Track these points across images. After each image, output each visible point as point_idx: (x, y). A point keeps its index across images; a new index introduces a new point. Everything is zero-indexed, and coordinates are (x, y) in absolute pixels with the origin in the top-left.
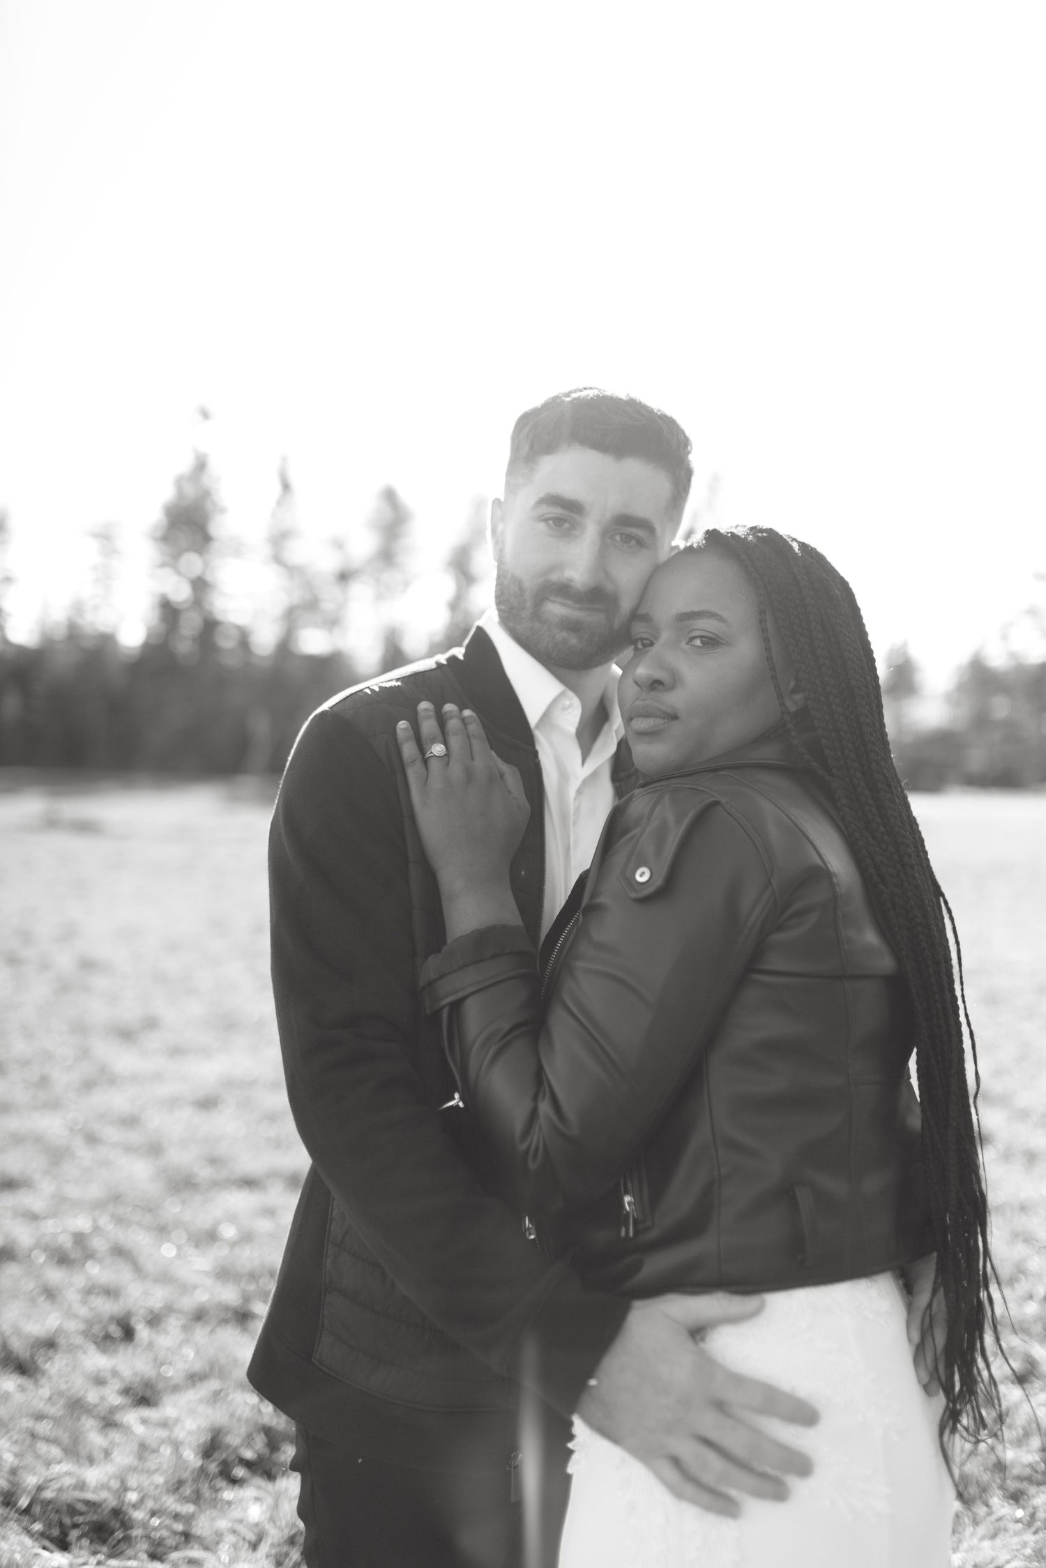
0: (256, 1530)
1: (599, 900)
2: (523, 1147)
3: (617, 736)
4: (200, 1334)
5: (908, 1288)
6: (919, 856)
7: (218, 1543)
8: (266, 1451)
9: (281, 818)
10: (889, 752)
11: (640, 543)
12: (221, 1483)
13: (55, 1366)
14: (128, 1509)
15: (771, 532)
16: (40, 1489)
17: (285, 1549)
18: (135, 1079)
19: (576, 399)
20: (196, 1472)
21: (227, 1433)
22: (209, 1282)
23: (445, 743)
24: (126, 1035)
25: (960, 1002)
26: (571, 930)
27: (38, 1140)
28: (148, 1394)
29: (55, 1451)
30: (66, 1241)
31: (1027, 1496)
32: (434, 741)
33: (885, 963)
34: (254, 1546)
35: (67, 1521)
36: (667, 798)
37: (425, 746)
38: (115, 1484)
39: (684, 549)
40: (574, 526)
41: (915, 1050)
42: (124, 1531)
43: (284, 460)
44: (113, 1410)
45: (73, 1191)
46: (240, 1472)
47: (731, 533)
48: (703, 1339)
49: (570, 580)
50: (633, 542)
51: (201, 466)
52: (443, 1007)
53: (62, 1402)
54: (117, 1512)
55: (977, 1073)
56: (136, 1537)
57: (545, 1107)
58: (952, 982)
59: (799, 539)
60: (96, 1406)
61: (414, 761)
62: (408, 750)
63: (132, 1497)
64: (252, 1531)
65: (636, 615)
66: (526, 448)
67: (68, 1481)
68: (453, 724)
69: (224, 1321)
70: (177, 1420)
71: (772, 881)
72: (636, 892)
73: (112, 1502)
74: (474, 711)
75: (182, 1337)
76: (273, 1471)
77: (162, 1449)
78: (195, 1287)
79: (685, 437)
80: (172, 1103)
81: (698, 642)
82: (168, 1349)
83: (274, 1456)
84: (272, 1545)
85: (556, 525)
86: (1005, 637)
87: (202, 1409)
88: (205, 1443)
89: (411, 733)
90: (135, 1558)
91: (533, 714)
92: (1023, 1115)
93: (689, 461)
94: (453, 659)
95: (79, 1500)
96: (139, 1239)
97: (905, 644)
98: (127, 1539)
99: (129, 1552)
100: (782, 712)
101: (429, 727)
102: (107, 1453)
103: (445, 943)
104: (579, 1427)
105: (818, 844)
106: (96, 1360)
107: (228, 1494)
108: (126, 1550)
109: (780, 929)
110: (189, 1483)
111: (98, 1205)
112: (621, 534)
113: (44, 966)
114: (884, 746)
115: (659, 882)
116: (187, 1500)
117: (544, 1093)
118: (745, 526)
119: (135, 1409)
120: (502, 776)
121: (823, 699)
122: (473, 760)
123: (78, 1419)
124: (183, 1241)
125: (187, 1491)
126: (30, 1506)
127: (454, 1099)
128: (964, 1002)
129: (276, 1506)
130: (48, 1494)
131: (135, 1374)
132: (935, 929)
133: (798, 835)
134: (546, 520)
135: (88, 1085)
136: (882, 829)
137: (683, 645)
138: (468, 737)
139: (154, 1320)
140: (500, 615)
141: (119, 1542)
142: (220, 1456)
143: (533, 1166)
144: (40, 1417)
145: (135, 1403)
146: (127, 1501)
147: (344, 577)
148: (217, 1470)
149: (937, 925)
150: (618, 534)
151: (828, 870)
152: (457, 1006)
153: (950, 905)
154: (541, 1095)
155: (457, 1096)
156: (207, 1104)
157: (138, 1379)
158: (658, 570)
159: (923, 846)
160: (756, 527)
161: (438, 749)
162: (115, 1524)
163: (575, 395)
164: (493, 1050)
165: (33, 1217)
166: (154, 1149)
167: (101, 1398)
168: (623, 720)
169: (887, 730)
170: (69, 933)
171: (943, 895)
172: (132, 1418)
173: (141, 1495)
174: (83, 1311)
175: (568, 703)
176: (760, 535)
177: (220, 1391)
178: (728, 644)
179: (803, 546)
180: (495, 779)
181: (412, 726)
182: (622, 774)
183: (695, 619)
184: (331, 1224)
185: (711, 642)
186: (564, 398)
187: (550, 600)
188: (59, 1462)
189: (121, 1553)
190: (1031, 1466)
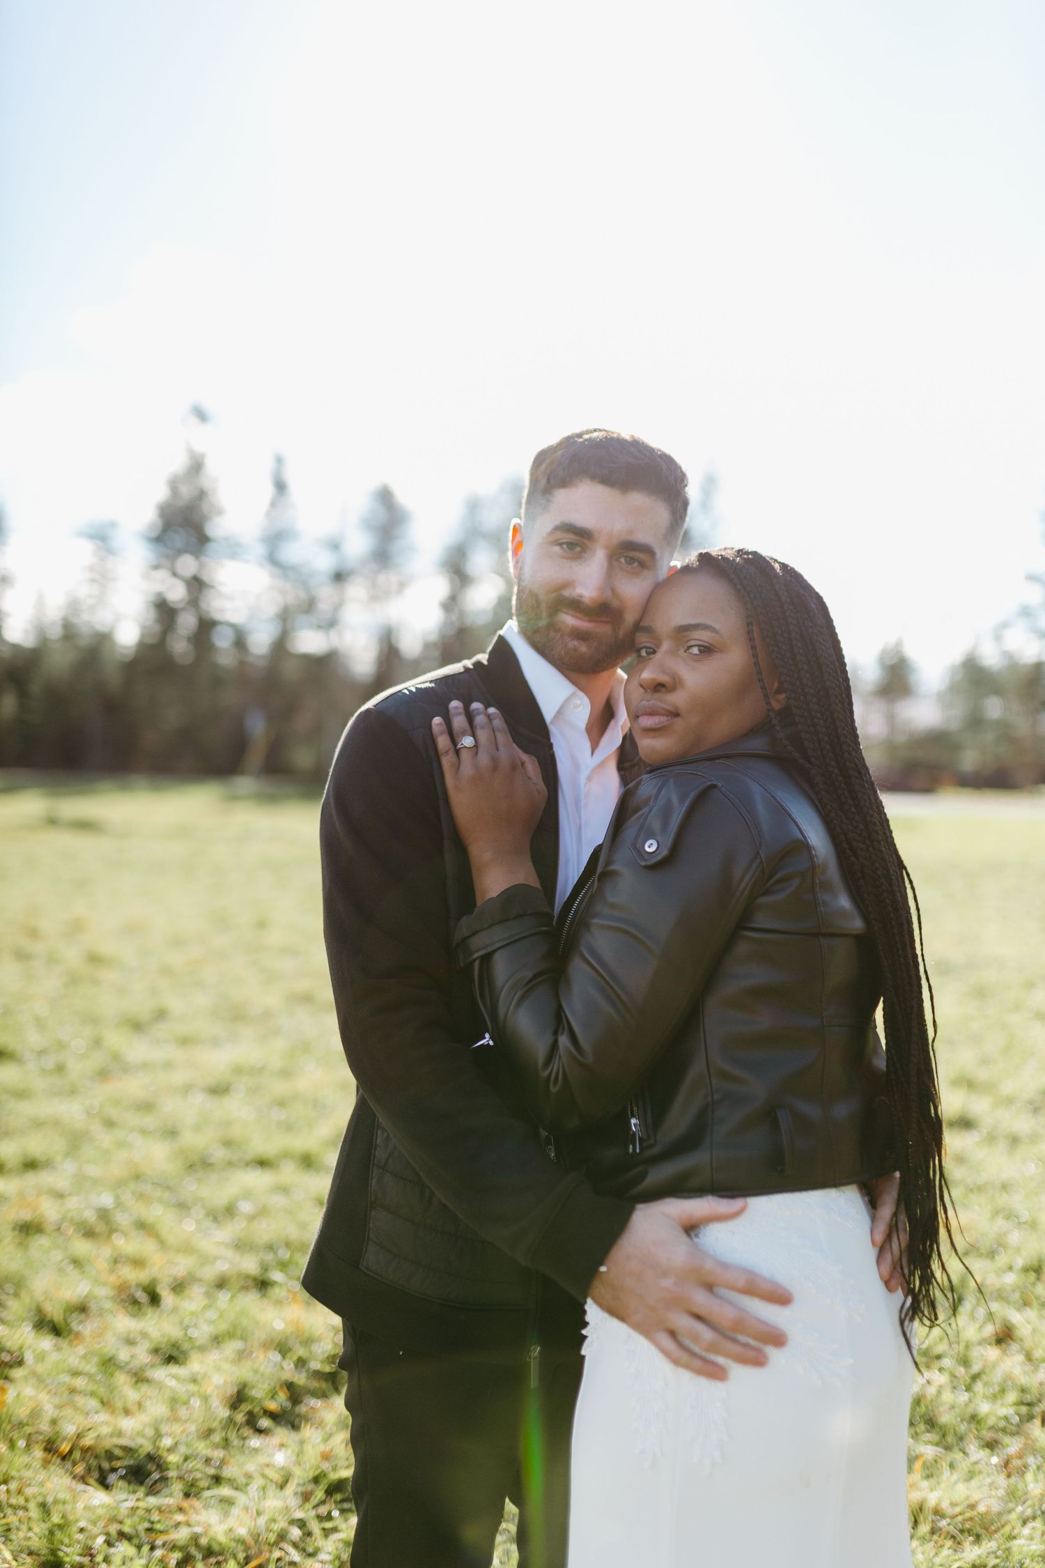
0: (282, 1473)
1: (613, 867)
2: (546, 1073)
3: (622, 731)
4: (223, 1297)
5: (873, 1203)
6: (885, 833)
7: (247, 1485)
8: (288, 1405)
9: (332, 800)
10: (859, 744)
11: (642, 565)
12: (247, 1431)
13: (86, 1328)
14: (163, 1453)
15: (755, 554)
16: (79, 1436)
17: (310, 1487)
18: (145, 1066)
19: (586, 440)
20: (224, 1422)
21: (253, 1387)
22: (229, 1253)
23: (474, 736)
24: (137, 1026)
25: (920, 959)
26: (587, 892)
27: (56, 1123)
28: (175, 1353)
29: (93, 1403)
30: (90, 1216)
31: (1002, 1445)
32: (464, 734)
33: (857, 924)
34: (282, 1486)
35: (106, 1465)
36: (672, 780)
37: (456, 739)
38: (150, 1432)
39: (681, 568)
40: (584, 549)
41: (882, 999)
42: (160, 1473)
43: (279, 460)
44: (142, 1369)
45: (93, 1171)
46: (265, 1423)
47: (721, 555)
48: (697, 1236)
49: (581, 596)
50: (636, 564)
51: (196, 466)
52: (475, 960)
53: (96, 1359)
54: (151, 1457)
55: (934, 1021)
56: (172, 1478)
57: (564, 1040)
58: (914, 941)
59: (779, 560)
60: (127, 1363)
61: (448, 751)
62: (443, 742)
63: (167, 1442)
64: (279, 1474)
65: (638, 627)
66: (543, 482)
67: (105, 1430)
68: (480, 719)
69: (245, 1288)
70: (205, 1375)
71: (760, 852)
72: (645, 860)
73: (147, 1447)
74: (497, 708)
75: (205, 1302)
76: (297, 1422)
77: (192, 1401)
78: (216, 1258)
79: (682, 472)
80: (187, 1089)
81: (695, 650)
82: (193, 1313)
83: (297, 1409)
84: (298, 1485)
85: (569, 549)
86: (998, 638)
87: (227, 1366)
88: (232, 1396)
89: (444, 728)
90: (171, 1495)
91: (548, 712)
92: (1009, 1101)
93: (685, 493)
94: (478, 664)
95: (117, 1446)
96: (158, 1213)
97: (899, 644)
98: (164, 1479)
99: (166, 1491)
100: (768, 710)
101: (459, 722)
102: (140, 1405)
103: (475, 905)
104: (592, 1311)
105: (800, 821)
106: (124, 1323)
107: (255, 1442)
108: (162, 1489)
109: (767, 892)
110: (219, 1431)
111: (118, 1185)
112: (626, 557)
113: (52, 960)
114: (855, 738)
115: (665, 852)
116: (216, 1446)
117: (564, 1029)
118: (733, 548)
119: (164, 1368)
120: (523, 764)
121: (802, 698)
122: (498, 750)
123: (112, 1375)
124: (201, 1216)
125: (217, 1437)
126: (71, 1452)
127: (485, 1038)
128: (923, 960)
129: (300, 1453)
130: (88, 1441)
131: (163, 1335)
132: (898, 895)
133: (782, 814)
134: (561, 544)
135: (103, 1075)
136: (853, 809)
137: (681, 652)
138: (493, 730)
139: (179, 1287)
140: (519, 625)
141: (156, 1482)
142: (246, 1407)
143: (554, 1089)
144: (76, 1373)
145: (163, 1361)
146: (162, 1446)
147: (339, 577)
148: (244, 1419)
149: (900, 892)
150: (623, 556)
151: (808, 843)
152: (487, 959)
153: (911, 877)
154: (560, 1030)
155: (487, 1036)
156: (219, 1090)
157: (166, 1339)
158: (659, 588)
159: (889, 826)
160: (742, 550)
161: (468, 741)
162: (151, 1467)
163: (586, 437)
164: (519, 994)
165: (60, 1196)
166: (171, 1133)
167: (132, 1356)
168: (628, 715)
169: (856, 725)
170: (76, 927)
171: (905, 868)
172: (162, 1374)
173: (175, 1441)
174: (113, 1279)
175: (579, 702)
176: (746, 556)
177: (243, 1351)
178: (721, 651)
179: (784, 566)
180: (517, 767)
181: (445, 721)
182: (627, 765)
183: (691, 631)
184: (375, 1150)
185: (707, 650)
186: (576, 439)
187: (562, 611)
188: (97, 1412)
189: (158, 1492)
190: (1006, 1418)
